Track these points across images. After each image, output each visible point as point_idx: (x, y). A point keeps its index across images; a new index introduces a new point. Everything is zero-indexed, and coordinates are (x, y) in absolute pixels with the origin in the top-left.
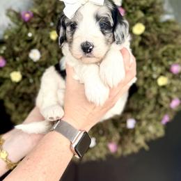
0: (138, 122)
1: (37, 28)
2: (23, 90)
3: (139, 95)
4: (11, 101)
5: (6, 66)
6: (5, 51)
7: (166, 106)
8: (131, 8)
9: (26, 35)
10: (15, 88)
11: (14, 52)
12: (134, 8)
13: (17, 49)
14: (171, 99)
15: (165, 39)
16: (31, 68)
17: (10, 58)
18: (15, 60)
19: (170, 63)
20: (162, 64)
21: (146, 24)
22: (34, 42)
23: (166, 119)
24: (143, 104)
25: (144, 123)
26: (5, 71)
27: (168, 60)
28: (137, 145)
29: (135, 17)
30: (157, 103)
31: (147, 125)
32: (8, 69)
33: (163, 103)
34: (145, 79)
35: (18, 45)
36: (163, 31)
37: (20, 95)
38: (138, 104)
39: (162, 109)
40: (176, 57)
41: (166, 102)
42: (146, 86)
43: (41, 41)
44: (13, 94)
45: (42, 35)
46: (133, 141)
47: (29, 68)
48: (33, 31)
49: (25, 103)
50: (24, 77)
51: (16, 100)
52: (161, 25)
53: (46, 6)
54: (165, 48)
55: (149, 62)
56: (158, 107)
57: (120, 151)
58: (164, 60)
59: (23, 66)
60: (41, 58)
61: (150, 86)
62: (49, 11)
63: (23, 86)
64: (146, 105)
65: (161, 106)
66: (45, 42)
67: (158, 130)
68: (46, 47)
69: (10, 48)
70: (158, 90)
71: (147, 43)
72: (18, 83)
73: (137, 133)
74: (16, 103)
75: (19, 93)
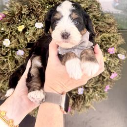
1: (8, 24)
14: (110, 73)
16: (4, 51)
19: (108, 46)
25: (91, 90)
39: (105, 80)
41: (107, 75)
43: (11, 33)
62: (17, 13)
66: (14, 33)
68: (15, 36)
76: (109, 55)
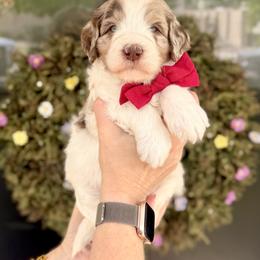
0: (191, 200)
1: (49, 76)
2: (29, 156)
3: (190, 162)
4: (13, 171)
5: (8, 125)
6: (8, 105)
7: (230, 177)
9: (35, 84)
10: (19, 153)
11: (18, 106)
13: (22, 103)
14: (236, 168)
15: (220, 85)
16: (41, 126)
17: (13, 113)
18: (20, 116)
19: (230, 117)
20: (219, 118)
22: (44, 93)
23: (232, 197)
24: (197, 175)
25: (200, 203)
26: (6, 131)
27: (227, 114)
28: (193, 237)
30: (217, 173)
31: (205, 205)
32: (10, 128)
33: (224, 173)
35: (25, 97)
36: (216, 74)
37: (25, 163)
39: (226, 183)
40: (237, 110)
41: (230, 173)
42: (199, 149)
43: (54, 92)
44: (15, 162)
45: (55, 84)
46: (186, 231)
47: (37, 127)
48: (44, 79)
49: (31, 174)
50: (31, 139)
51: (19, 170)
52: (213, 66)
53: (62, 48)
54: (220, 97)
56: (219, 180)
57: (167, 246)
58: (222, 112)
59: (30, 124)
60: (54, 113)
61: (204, 149)
62: (64, 54)
63: (30, 150)
64: (201, 176)
65: (224, 178)
66: (59, 92)
67: (222, 214)
68: (60, 99)
69: (15, 100)
70: (218, 154)
72: (23, 147)
73: (192, 217)
74: (19, 173)
75: (24, 160)
76: (233, 134)
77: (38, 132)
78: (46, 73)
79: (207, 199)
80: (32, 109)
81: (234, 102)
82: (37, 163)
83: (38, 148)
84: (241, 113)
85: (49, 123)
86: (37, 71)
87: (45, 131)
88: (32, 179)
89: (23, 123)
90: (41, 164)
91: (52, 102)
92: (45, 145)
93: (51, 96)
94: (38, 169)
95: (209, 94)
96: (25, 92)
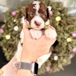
0: (59, 57)
1: (18, 18)
2: (10, 43)
3: (59, 46)
4: (5, 47)
5: (4, 33)
6: (4, 27)
7: (71, 50)
8: (55, 11)
9: (13, 21)
11: (8, 27)
12: (56, 11)
13: (9, 26)
14: (73, 48)
15: (69, 23)
16: (14, 33)
17: (6, 29)
18: (8, 30)
19: (72, 32)
20: (68, 33)
21: (61, 17)
22: (16, 23)
23: (71, 56)
24: (61, 50)
25: (62, 58)
26: (4, 35)
27: (71, 31)
28: (59, 68)
29: (57, 14)
30: (67, 49)
31: (63, 59)
33: (69, 49)
34: (62, 39)
35: (10, 25)
36: (68, 19)
37: (9, 45)
38: (59, 49)
39: (69, 52)
40: (74, 30)
41: (71, 49)
42: (62, 42)
43: (19, 23)
44: (6, 44)
45: (19, 21)
46: (57, 66)
48: (16, 19)
49: (11, 48)
50: (11, 37)
53: (22, 10)
54: (69, 26)
55: (63, 32)
56: (67, 51)
57: (51, 70)
58: (69, 31)
59: (11, 33)
60: (19, 30)
61: (64, 42)
63: (11, 41)
64: (62, 50)
65: (69, 51)
67: (68, 61)
68: (21, 25)
69: (7, 25)
70: (67, 43)
71: (62, 24)
72: (9, 40)
73: (59, 62)
74: (7, 48)
75: (9, 44)
77: (13, 35)
78: (17, 17)
79: (64, 57)
80: (12, 28)
81: (73, 28)
82: (13, 45)
83: (13, 40)
84: (75, 31)
85: (17, 33)
86: (14, 17)
87: (16, 35)
88: (11, 50)
89: (9, 32)
90: (14, 45)
91: (18, 26)
92: (15, 39)
93: (18, 25)
94: (13, 47)
95: (66, 25)
96: (10, 23)
